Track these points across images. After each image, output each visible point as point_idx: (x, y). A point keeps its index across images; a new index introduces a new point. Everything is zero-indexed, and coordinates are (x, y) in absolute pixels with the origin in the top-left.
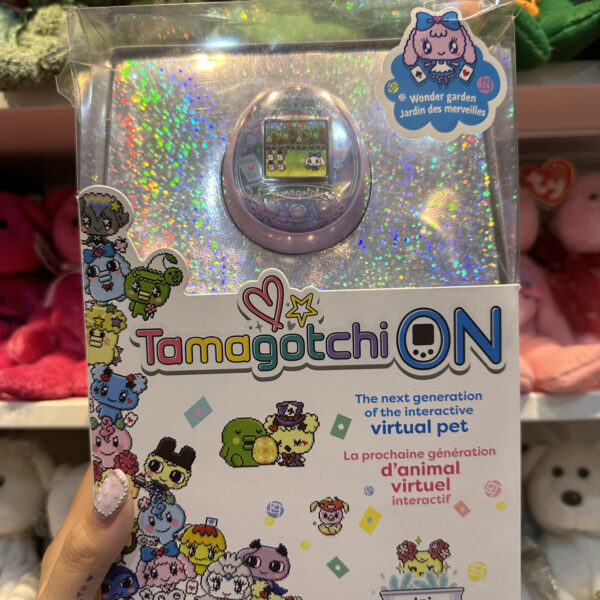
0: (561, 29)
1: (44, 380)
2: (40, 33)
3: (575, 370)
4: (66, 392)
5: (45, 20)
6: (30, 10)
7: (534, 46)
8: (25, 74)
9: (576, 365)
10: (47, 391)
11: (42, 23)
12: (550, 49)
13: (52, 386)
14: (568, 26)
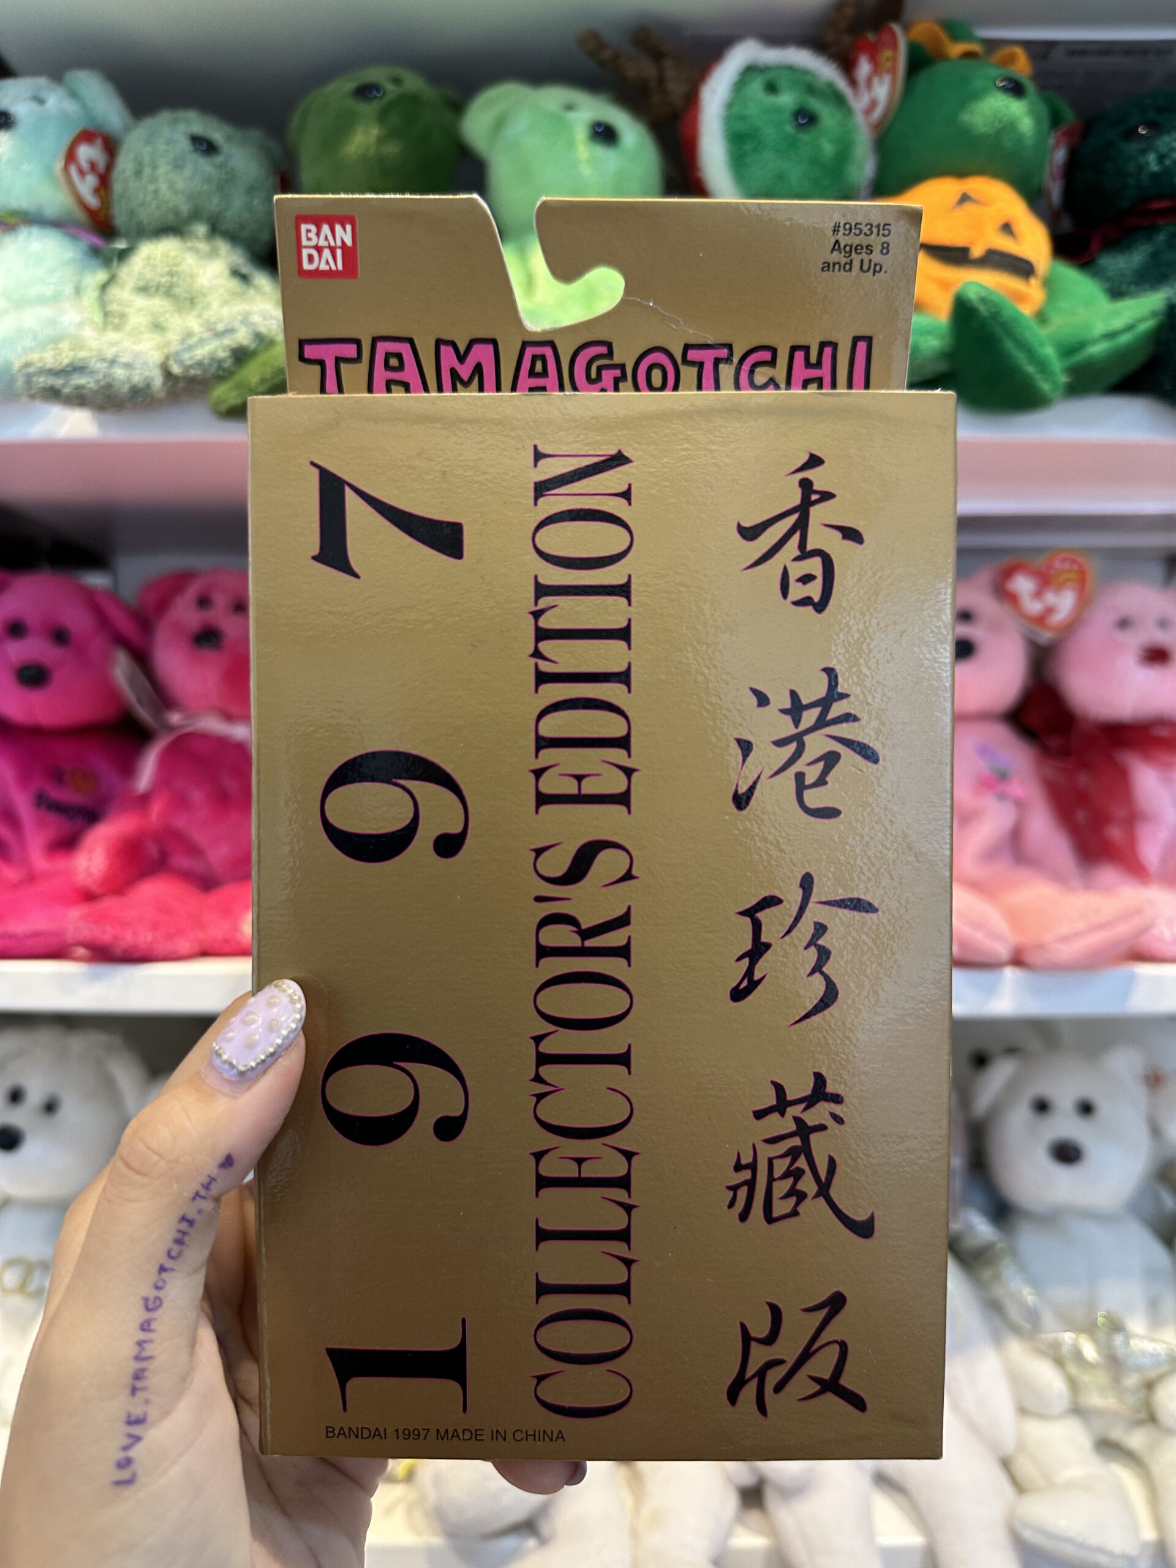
0: (1081, 345)
1: (155, 927)
2: (143, 289)
3: (1078, 935)
4: (196, 948)
5: (154, 268)
6: (121, 245)
7: (1038, 376)
8: (141, 385)
9: (1080, 926)
10: (161, 948)
11: (149, 275)
12: (1063, 379)
13: (170, 936)
14: (1094, 342)
